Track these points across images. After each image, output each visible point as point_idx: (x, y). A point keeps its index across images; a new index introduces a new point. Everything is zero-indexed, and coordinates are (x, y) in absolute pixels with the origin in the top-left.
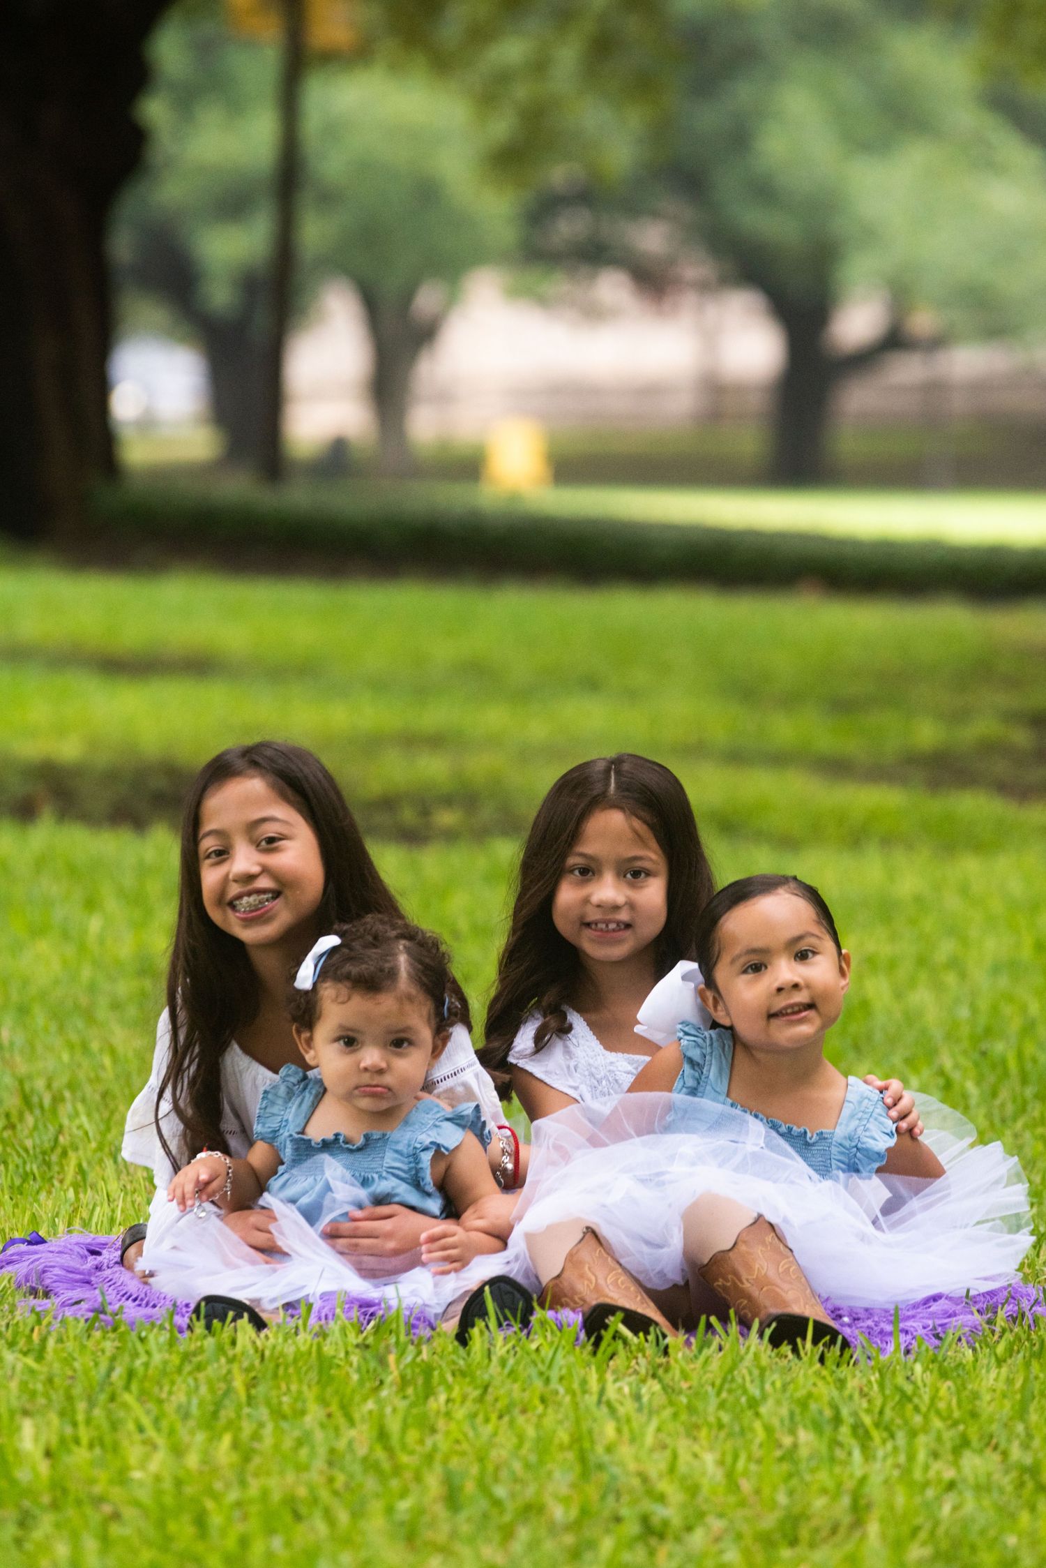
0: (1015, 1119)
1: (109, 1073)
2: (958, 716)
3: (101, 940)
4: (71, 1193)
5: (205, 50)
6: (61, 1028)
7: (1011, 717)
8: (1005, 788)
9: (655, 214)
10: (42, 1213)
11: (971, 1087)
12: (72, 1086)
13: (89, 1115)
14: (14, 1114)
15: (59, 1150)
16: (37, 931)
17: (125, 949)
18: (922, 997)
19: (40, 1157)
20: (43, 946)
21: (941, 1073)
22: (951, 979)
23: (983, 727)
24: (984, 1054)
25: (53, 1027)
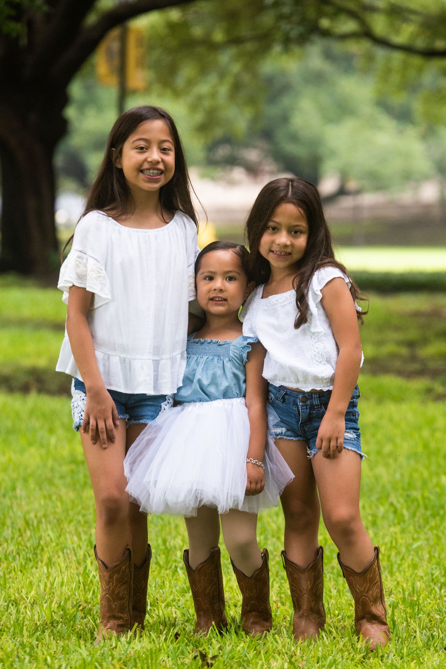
0: (425, 527)
1: (59, 510)
2: (380, 343)
3: (56, 447)
4: (45, 568)
5: (88, 89)
6: (41, 489)
7: (400, 343)
8: (400, 373)
9: (255, 147)
10: (34, 581)
11: (405, 512)
12: (45, 516)
13: (52, 529)
14: (22, 530)
15: (40, 548)
16: (30, 444)
17: (65, 452)
18: (381, 470)
19: (33, 551)
20: (33, 450)
21: (392, 504)
22: (391, 461)
23: (389, 348)
24: (408, 496)
25: (37, 488)
